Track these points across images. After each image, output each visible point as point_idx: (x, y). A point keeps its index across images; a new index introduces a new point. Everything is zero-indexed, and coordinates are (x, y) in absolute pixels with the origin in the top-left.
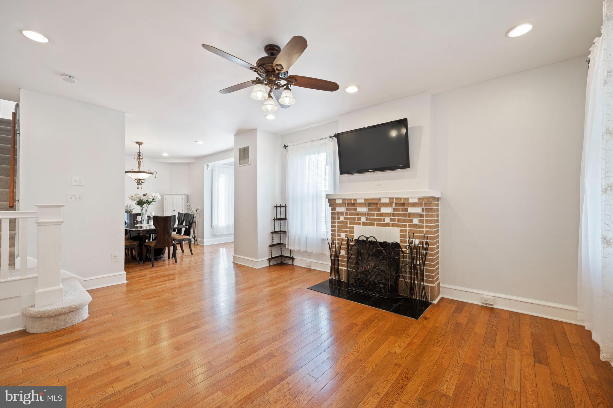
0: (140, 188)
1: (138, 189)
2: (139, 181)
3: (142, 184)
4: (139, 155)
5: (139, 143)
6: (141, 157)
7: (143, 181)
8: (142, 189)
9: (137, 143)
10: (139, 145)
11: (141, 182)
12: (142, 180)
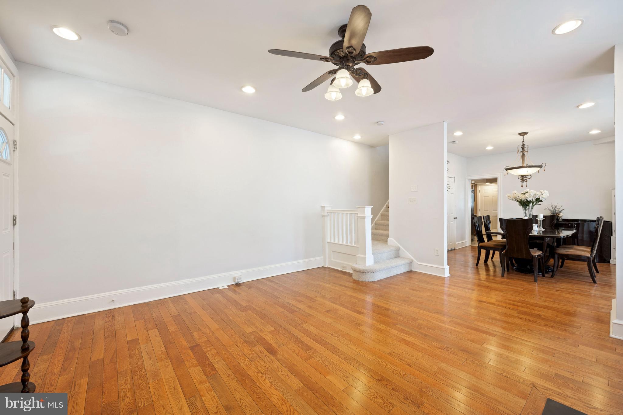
0: (524, 186)
1: (521, 187)
2: (523, 178)
3: (526, 181)
4: (523, 148)
5: (522, 134)
6: (525, 149)
7: (528, 177)
8: (526, 186)
9: (520, 134)
10: (523, 136)
11: (525, 179)
12: (526, 176)
